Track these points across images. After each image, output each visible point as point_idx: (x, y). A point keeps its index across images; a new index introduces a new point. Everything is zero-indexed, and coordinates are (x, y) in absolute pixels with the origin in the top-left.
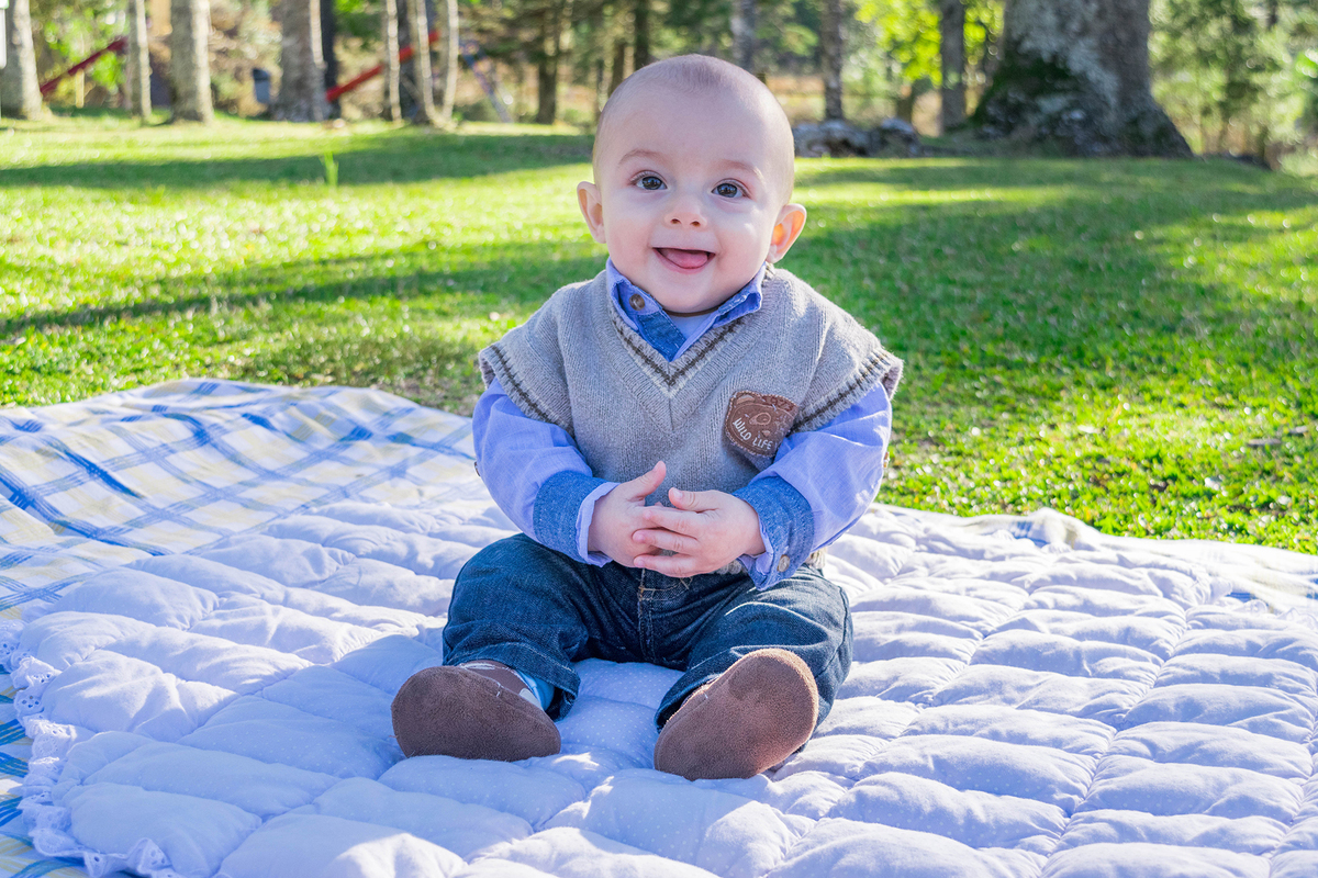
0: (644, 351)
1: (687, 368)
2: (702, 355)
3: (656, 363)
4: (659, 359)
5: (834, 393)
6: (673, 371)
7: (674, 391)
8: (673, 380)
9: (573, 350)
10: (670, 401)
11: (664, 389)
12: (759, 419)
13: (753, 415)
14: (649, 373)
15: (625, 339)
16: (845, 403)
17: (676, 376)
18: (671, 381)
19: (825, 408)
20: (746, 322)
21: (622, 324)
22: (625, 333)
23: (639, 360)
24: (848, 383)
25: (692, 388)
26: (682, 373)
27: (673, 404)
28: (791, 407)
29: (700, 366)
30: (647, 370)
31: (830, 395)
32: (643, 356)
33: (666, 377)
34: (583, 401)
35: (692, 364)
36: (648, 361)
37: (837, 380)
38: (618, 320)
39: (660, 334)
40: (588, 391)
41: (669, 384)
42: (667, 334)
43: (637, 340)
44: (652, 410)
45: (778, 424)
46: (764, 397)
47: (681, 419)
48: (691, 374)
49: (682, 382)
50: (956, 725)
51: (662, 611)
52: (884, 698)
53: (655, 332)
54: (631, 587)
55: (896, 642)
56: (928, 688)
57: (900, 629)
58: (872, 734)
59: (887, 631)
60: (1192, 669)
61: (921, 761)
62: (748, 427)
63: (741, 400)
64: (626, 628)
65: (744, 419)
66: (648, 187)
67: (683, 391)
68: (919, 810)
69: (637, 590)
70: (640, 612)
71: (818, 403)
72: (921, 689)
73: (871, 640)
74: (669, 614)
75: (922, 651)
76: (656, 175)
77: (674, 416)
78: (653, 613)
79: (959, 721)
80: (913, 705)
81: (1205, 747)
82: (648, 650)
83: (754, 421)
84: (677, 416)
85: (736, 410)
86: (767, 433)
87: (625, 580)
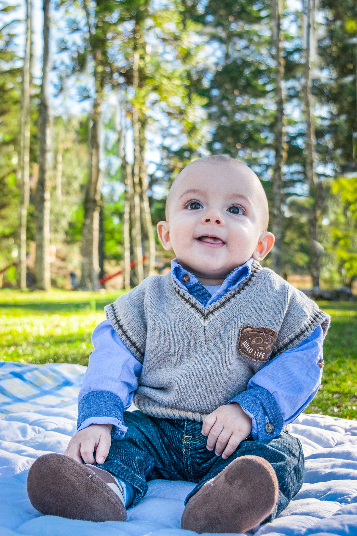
0: (191, 301)
1: (214, 310)
2: (223, 304)
3: (198, 307)
4: (199, 305)
5: (298, 331)
6: (207, 312)
7: (207, 322)
8: (207, 316)
9: (152, 300)
10: (204, 327)
11: (202, 321)
12: (256, 341)
13: (252, 339)
15: (181, 296)
16: (304, 336)
17: (208, 314)
18: (205, 317)
19: (294, 339)
20: (247, 289)
21: (179, 288)
22: (180, 293)
23: (188, 306)
24: (305, 326)
25: (217, 320)
26: (212, 313)
27: (207, 329)
28: (274, 334)
29: (222, 310)
30: (193, 311)
31: (296, 332)
32: (191, 304)
33: (203, 315)
34: (155, 326)
35: (217, 309)
36: (193, 306)
37: (299, 324)
38: (177, 286)
39: (199, 295)
40: (158, 322)
41: (205, 318)
43: (188, 295)
44: (195, 332)
45: (267, 343)
46: (258, 329)
47: (210, 337)
48: (216, 313)
49: (211, 318)
51: (196, 449)
52: (321, 500)
53: (196, 293)
54: (179, 436)
55: (331, 473)
56: (348, 494)
57: (333, 466)
58: (313, 516)
59: (326, 467)
61: (340, 527)
62: (251, 346)
63: (245, 330)
64: (177, 460)
65: (248, 341)
66: (195, 208)
67: (212, 322)
69: (183, 437)
70: (184, 450)
71: (290, 336)
72: (344, 495)
73: (317, 472)
74: (199, 451)
75: (346, 477)
76: (199, 202)
77: (206, 335)
78: (191, 450)
80: (339, 503)
82: (189, 473)
83: (254, 342)
84: (208, 335)
85: (243, 336)
86: (261, 348)
87: (176, 432)
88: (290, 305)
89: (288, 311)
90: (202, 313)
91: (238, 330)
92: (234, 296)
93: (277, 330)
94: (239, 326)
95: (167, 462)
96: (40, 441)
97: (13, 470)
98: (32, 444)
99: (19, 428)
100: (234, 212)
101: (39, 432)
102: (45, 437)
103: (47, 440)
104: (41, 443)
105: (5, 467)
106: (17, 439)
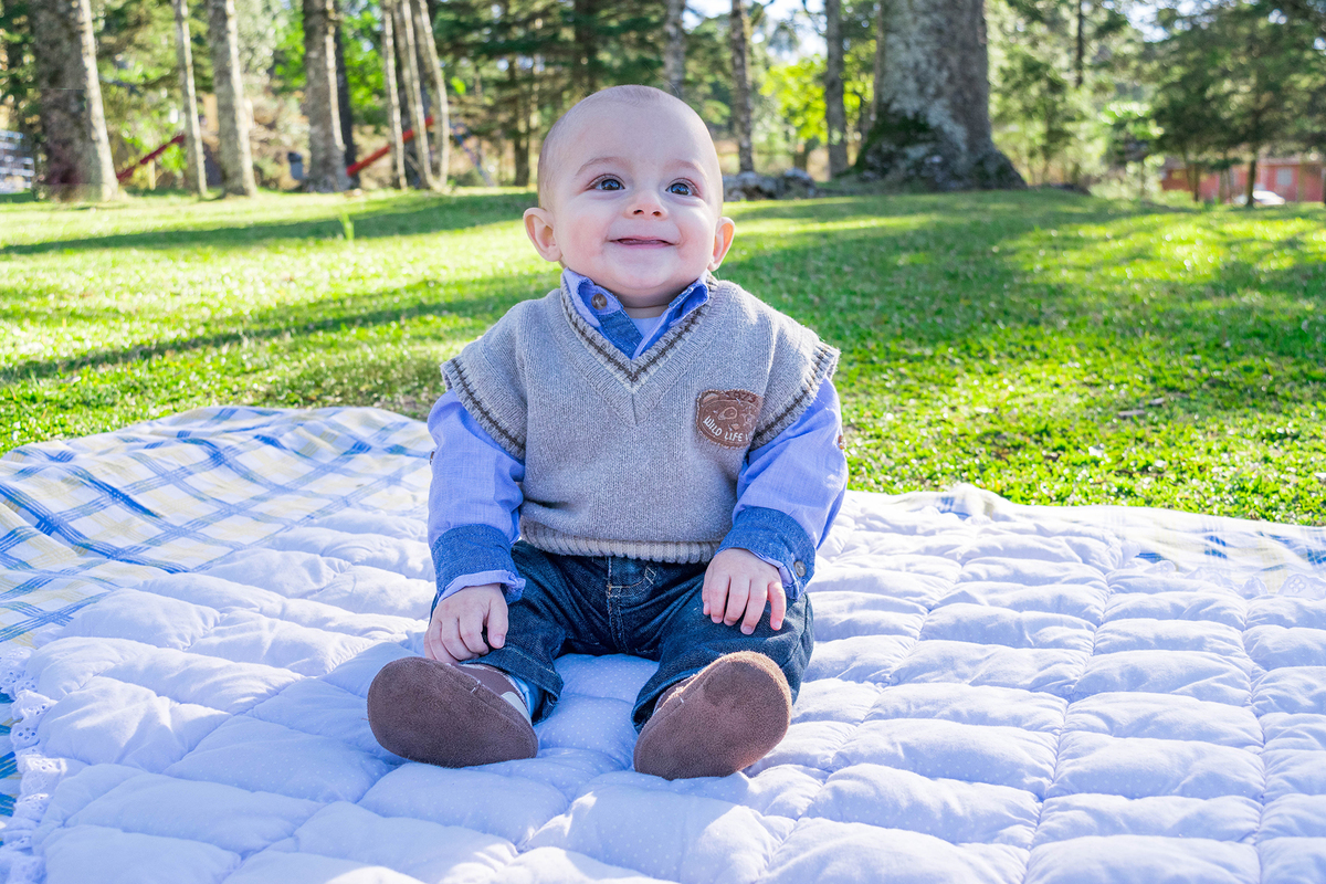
0: (606, 350)
1: (648, 365)
2: (663, 353)
3: (619, 360)
4: (622, 357)
5: (798, 391)
6: (635, 368)
7: (637, 387)
8: (636, 377)
9: (533, 354)
10: (632, 395)
11: (627, 385)
12: (726, 415)
13: (720, 412)
14: (612, 371)
15: (587, 339)
16: (808, 399)
17: (638, 372)
18: (634, 378)
21: (585, 324)
22: (587, 334)
23: (601, 359)
24: (807, 381)
25: (653, 383)
26: (644, 370)
27: (637, 399)
28: (754, 398)
29: (661, 363)
30: (610, 368)
31: (795, 393)
32: (606, 355)
33: (629, 374)
34: (546, 401)
35: (653, 361)
36: (610, 359)
37: (798, 378)
38: (581, 321)
39: (619, 333)
41: (632, 380)
42: (626, 333)
43: (600, 339)
44: (617, 405)
45: (744, 416)
46: (727, 393)
47: (643, 413)
48: (652, 370)
49: (644, 379)
50: (918, 706)
51: (630, 606)
52: (845, 679)
53: (615, 331)
54: (599, 585)
55: (849, 621)
56: (885, 667)
57: (852, 608)
58: (838, 719)
59: (840, 611)
60: (1127, 635)
61: (890, 749)
62: (718, 423)
63: (708, 398)
64: (599, 624)
65: (713, 416)
66: (611, 188)
67: (645, 387)
68: (896, 806)
69: (606, 588)
70: (609, 609)
71: (786, 402)
72: (878, 669)
73: (827, 620)
74: (636, 609)
75: (875, 629)
76: (614, 177)
77: (637, 410)
78: (622, 608)
79: (921, 702)
80: (872, 685)
81: (1160, 718)
82: (620, 642)
83: (722, 417)
84: (641, 410)
85: (704, 408)
86: (736, 426)
87: (593, 579)
88: (778, 347)
89: (775, 358)
90: (626, 371)
91: (693, 399)
92: (679, 336)
93: (761, 392)
94: (695, 392)
95: (583, 628)
96: (349, 588)
97: (322, 664)
98: (336, 597)
99: (305, 564)
100: (679, 192)
101: (342, 570)
102: (355, 581)
103: (361, 586)
104: (351, 593)
105: (307, 660)
106: (306, 588)
